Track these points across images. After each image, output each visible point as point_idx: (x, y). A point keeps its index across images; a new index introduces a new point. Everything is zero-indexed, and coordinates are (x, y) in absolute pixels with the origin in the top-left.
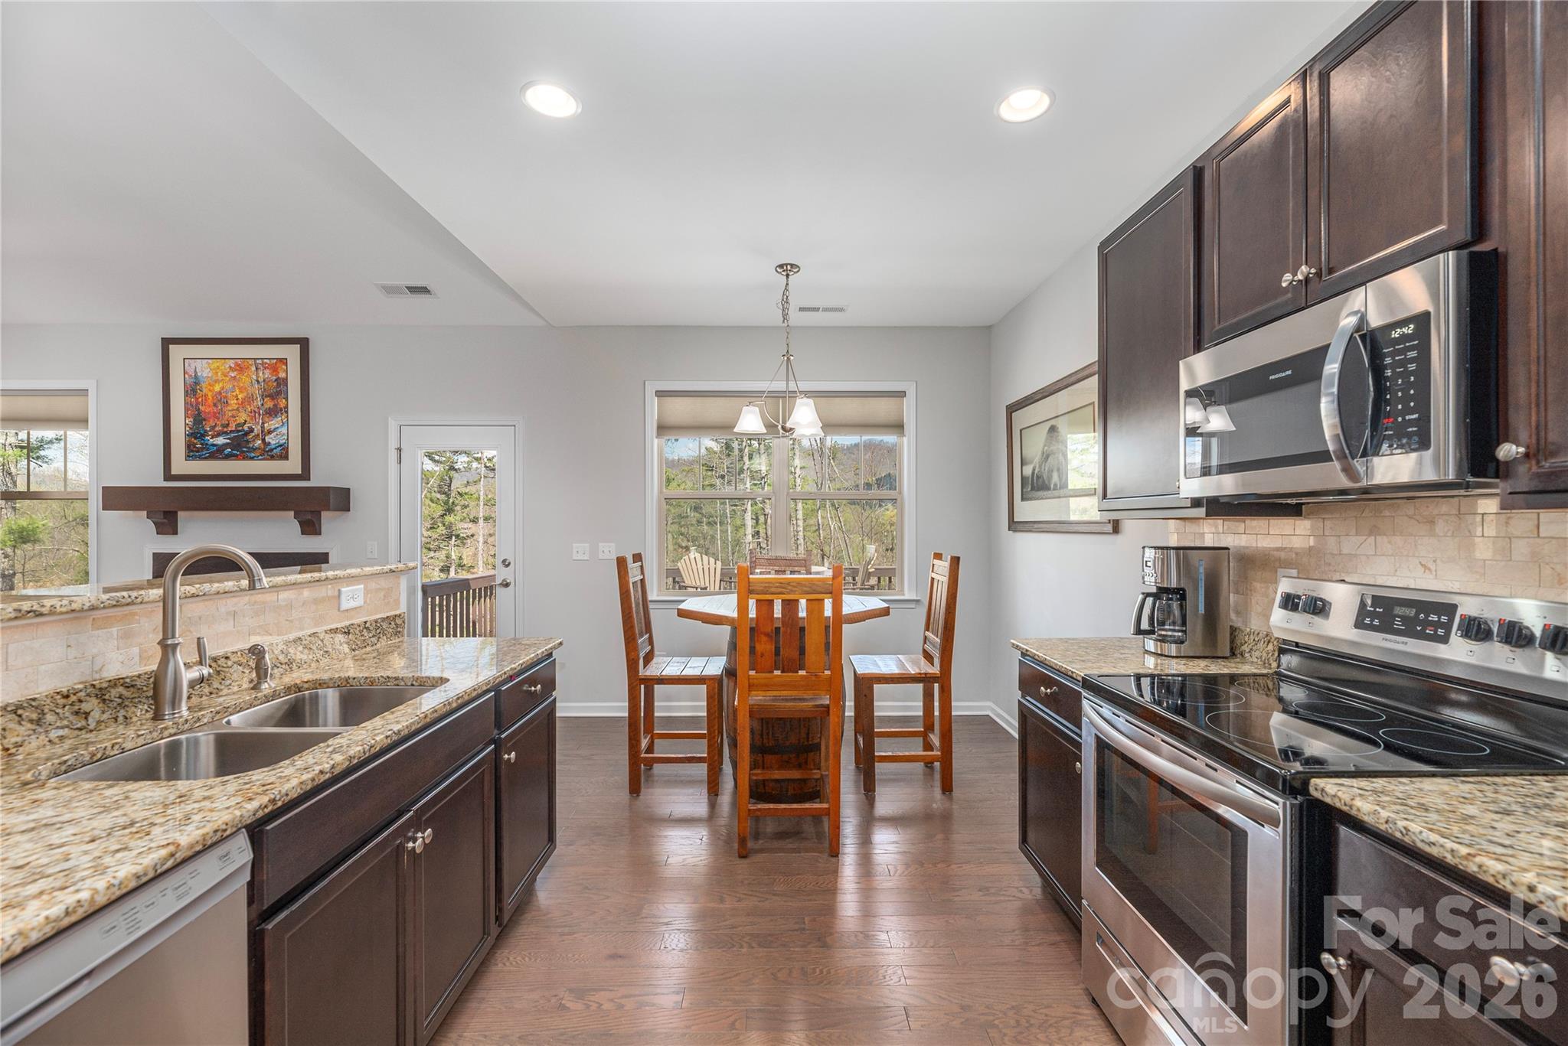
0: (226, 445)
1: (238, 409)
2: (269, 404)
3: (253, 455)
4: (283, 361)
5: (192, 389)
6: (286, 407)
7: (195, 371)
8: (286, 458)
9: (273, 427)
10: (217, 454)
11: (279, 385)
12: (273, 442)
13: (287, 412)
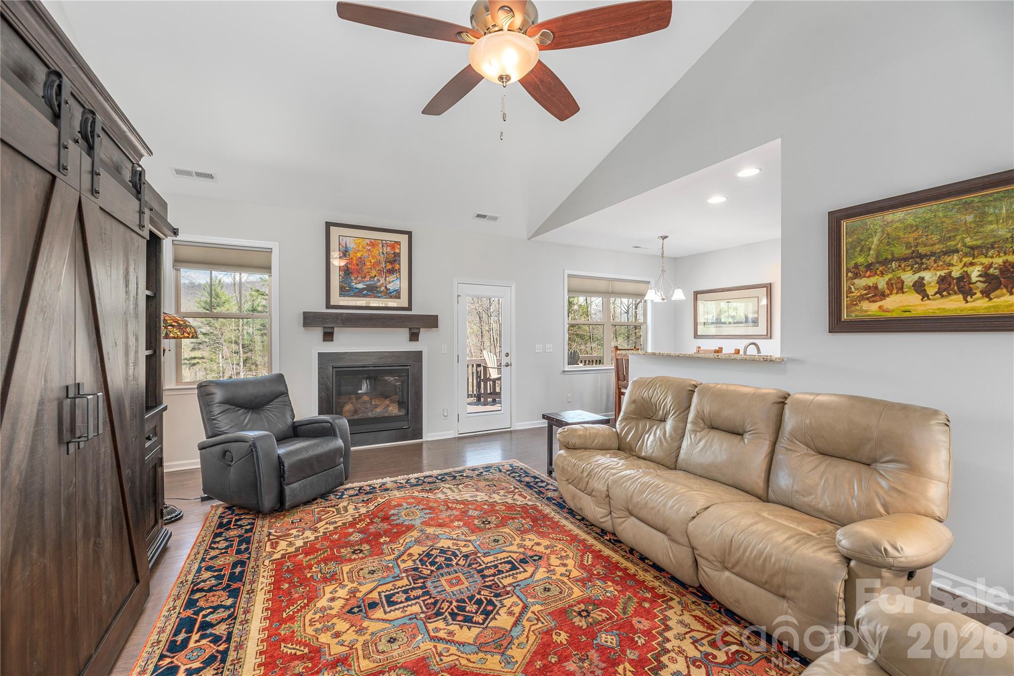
0: (363, 289)
1: (371, 268)
2: (389, 267)
3: (380, 295)
4: (398, 243)
5: (343, 255)
6: (399, 269)
7: (346, 244)
8: (399, 298)
9: (391, 280)
10: (359, 293)
11: (395, 256)
12: (391, 289)
13: (400, 272)
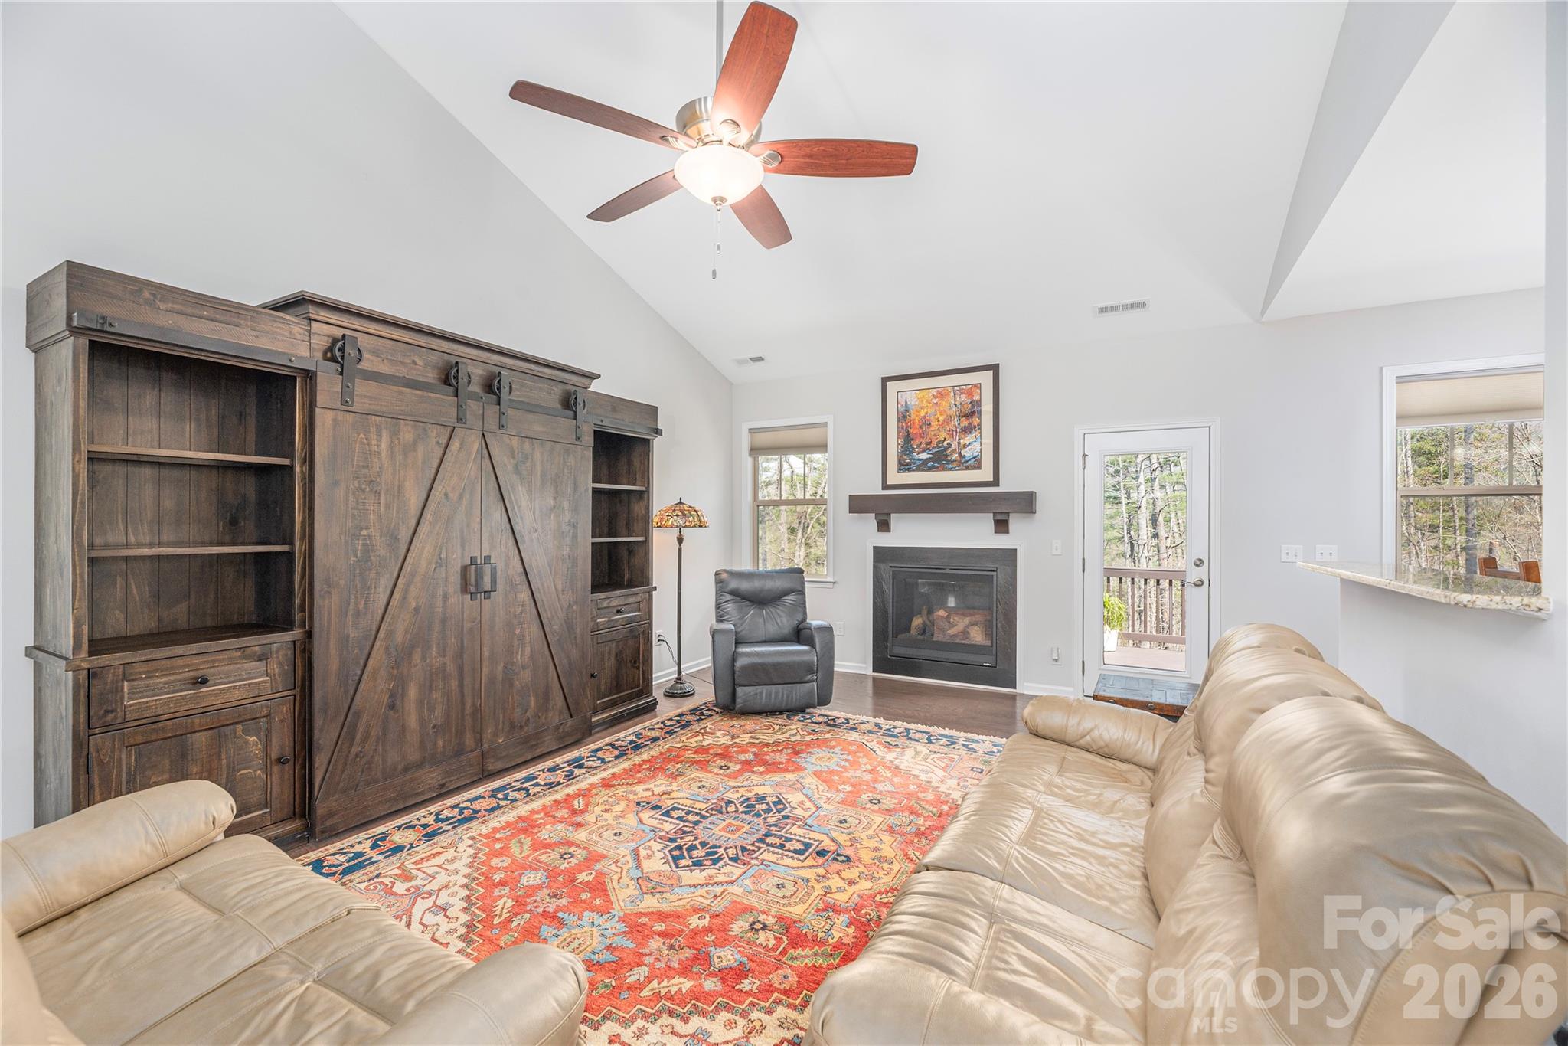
0: (929, 460)
1: (939, 429)
2: (965, 423)
3: (951, 466)
4: (978, 386)
5: (903, 417)
6: (980, 425)
7: (906, 401)
8: (979, 467)
9: (968, 443)
10: (923, 466)
11: (973, 406)
12: (967, 455)
13: (980, 429)
